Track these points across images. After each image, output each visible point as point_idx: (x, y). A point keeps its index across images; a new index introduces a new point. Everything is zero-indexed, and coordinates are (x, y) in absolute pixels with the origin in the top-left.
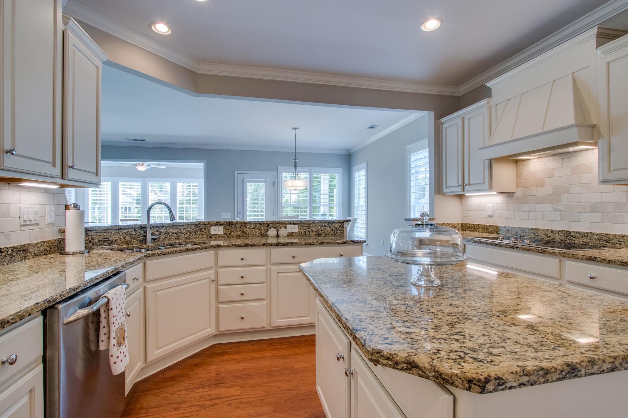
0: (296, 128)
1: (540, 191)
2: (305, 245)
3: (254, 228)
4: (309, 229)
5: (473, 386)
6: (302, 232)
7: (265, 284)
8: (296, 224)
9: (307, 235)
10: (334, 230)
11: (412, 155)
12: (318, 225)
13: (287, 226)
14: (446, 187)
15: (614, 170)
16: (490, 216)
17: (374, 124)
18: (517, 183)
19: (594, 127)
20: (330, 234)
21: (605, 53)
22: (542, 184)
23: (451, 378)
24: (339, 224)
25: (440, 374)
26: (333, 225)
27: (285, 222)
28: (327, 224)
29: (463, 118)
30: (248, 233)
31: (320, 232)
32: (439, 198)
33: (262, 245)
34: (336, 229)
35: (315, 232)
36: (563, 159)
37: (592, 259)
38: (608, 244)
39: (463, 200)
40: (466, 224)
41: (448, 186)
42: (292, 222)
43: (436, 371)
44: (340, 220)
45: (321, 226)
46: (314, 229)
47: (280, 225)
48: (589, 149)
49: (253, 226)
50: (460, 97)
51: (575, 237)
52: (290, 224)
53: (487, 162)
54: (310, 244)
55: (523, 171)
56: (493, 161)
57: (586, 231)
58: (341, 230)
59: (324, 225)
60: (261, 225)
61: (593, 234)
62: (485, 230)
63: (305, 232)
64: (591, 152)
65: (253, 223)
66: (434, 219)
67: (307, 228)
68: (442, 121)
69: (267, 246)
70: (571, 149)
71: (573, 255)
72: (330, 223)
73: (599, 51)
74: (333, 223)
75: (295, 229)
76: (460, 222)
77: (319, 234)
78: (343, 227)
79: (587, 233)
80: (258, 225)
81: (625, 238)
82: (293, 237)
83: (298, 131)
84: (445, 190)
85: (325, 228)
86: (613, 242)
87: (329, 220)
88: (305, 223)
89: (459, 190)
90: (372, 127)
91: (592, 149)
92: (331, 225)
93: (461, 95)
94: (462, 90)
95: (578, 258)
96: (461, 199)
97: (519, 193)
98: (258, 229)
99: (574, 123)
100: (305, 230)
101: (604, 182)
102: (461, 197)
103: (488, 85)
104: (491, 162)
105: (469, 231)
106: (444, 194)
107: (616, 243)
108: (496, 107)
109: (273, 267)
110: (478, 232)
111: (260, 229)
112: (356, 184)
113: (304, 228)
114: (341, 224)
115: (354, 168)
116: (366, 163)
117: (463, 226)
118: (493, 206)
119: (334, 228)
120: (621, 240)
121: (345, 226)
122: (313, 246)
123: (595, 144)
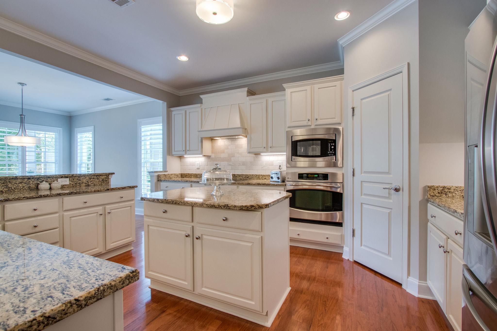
0: (24, 84)
1: (223, 156)
2: (95, 192)
3: (21, 183)
4: (80, 181)
5: (267, 206)
6: (73, 184)
7: (58, 229)
8: (67, 177)
9: (78, 186)
10: (101, 181)
11: (142, 127)
12: (87, 177)
13: (58, 179)
14: (174, 152)
15: (252, 148)
16: (198, 169)
17: (110, 98)
18: (212, 151)
19: (246, 129)
20: (98, 184)
21: (250, 100)
22: (223, 152)
23: (262, 206)
24: (105, 176)
25: (259, 206)
26: (101, 177)
27: (56, 176)
28: (95, 176)
29: (186, 111)
30: (13, 188)
31: (89, 183)
32: (169, 158)
33: (55, 195)
34: (103, 180)
35: (85, 183)
36: (232, 141)
37: (249, 184)
38: (248, 179)
39: (182, 159)
40: (184, 174)
41: (175, 150)
42: (63, 176)
43: (258, 206)
44: (106, 173)
45: (90, 179)
46: (84, 181)
47: (51, 179)
48: (242, 138)
49: (20, 181)
50: (179, 96)
51: (237, 177)
52: (62, 177)
53: (200, 139)
54: (99, 191)
55: (215, 145)
56: (203, 138)
57: (240, 174)
58: (106, 181)
59: (93, 177)
60: (29, 180)
61: (243, 175)
62: (195, 177)
63: (76, 184)
64: (242, 139)
65: (21, 177)
66: (167, 171)
67: (78, 180)
68: (172, 109)
69: (61, 195)
70: (237, 137)
71: (242, 183)
72: (98, 176)
73: (248, 98)
74: (100, 175)
75: (67, 182)
76: (180, 173)
77: (88, 185)
78: (108, 178)
79: (241, 174)
80: (26, 180)
81: (253, 176)
82: (65, 189)
83: (24, 87)
84: (174, 153)
85: (94, 179)
86: (250, 177)
87: (97, 174)
88: (76, 176)
89: (180, 153)
90: (108, 99)
91: (243, 138)
92: (99, 177)
93: (180, 95)
94: (182, 93)
95: (244, 184)
96: (181, 159)
97: (213, 156)
98: (25, 183)
99: (240, 126)
100: (76, 182)
101: (249, 153)
102: (181, 157)
103: (201, 96)
104: (202, 139)
105: (186, 178)
106: (173, 155)
107: (251, 178)
108: (205, 110)
109: (66, 213)
110: (192, 178)
111: (29, 184)
112: (79, 144)
113: (75, 180)
114: (107, 176)
115: (76, 130)
116: (93, 127)
117: (182, 175)
118: (200, 163)
119: (101, 180)
120: (252, 177)
121: (110, 177)
122: (101, 192)
123: (246, 137)
